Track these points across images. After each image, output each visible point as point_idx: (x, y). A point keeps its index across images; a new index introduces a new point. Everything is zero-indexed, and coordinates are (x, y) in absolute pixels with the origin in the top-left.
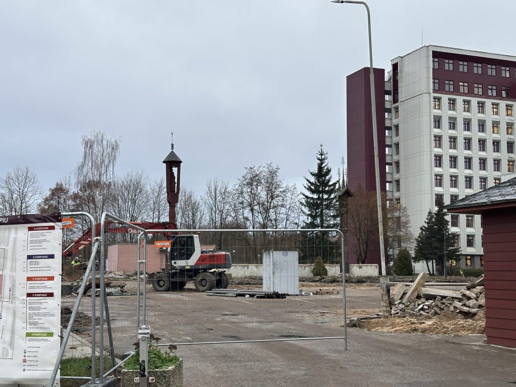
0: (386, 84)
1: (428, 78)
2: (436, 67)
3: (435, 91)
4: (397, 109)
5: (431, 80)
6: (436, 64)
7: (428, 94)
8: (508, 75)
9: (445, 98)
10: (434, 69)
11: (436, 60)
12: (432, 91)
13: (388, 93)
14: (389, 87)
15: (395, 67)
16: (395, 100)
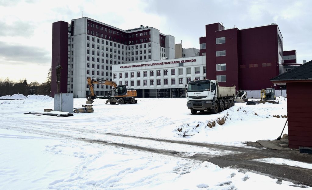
0: (69, 28)
1: (85, 29)
2: (88, 25)
3: (88, 34)
4: (73, 39)
5: (87, 30)
6: (88, 24)
7: (85, 34)
8: (111, 32)
9: (91, 37)
10: (87, 26)
11: (88, 23)
12: (87, 34)
13: (70, 32)
14: (70, 29)
15: (72, 23)
16: (72, 35)
